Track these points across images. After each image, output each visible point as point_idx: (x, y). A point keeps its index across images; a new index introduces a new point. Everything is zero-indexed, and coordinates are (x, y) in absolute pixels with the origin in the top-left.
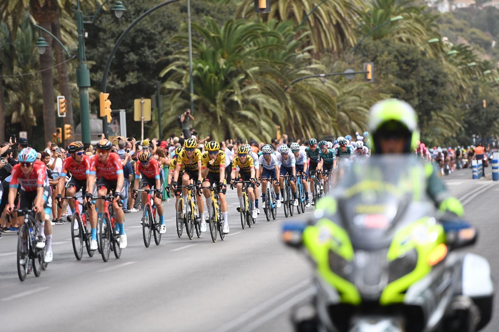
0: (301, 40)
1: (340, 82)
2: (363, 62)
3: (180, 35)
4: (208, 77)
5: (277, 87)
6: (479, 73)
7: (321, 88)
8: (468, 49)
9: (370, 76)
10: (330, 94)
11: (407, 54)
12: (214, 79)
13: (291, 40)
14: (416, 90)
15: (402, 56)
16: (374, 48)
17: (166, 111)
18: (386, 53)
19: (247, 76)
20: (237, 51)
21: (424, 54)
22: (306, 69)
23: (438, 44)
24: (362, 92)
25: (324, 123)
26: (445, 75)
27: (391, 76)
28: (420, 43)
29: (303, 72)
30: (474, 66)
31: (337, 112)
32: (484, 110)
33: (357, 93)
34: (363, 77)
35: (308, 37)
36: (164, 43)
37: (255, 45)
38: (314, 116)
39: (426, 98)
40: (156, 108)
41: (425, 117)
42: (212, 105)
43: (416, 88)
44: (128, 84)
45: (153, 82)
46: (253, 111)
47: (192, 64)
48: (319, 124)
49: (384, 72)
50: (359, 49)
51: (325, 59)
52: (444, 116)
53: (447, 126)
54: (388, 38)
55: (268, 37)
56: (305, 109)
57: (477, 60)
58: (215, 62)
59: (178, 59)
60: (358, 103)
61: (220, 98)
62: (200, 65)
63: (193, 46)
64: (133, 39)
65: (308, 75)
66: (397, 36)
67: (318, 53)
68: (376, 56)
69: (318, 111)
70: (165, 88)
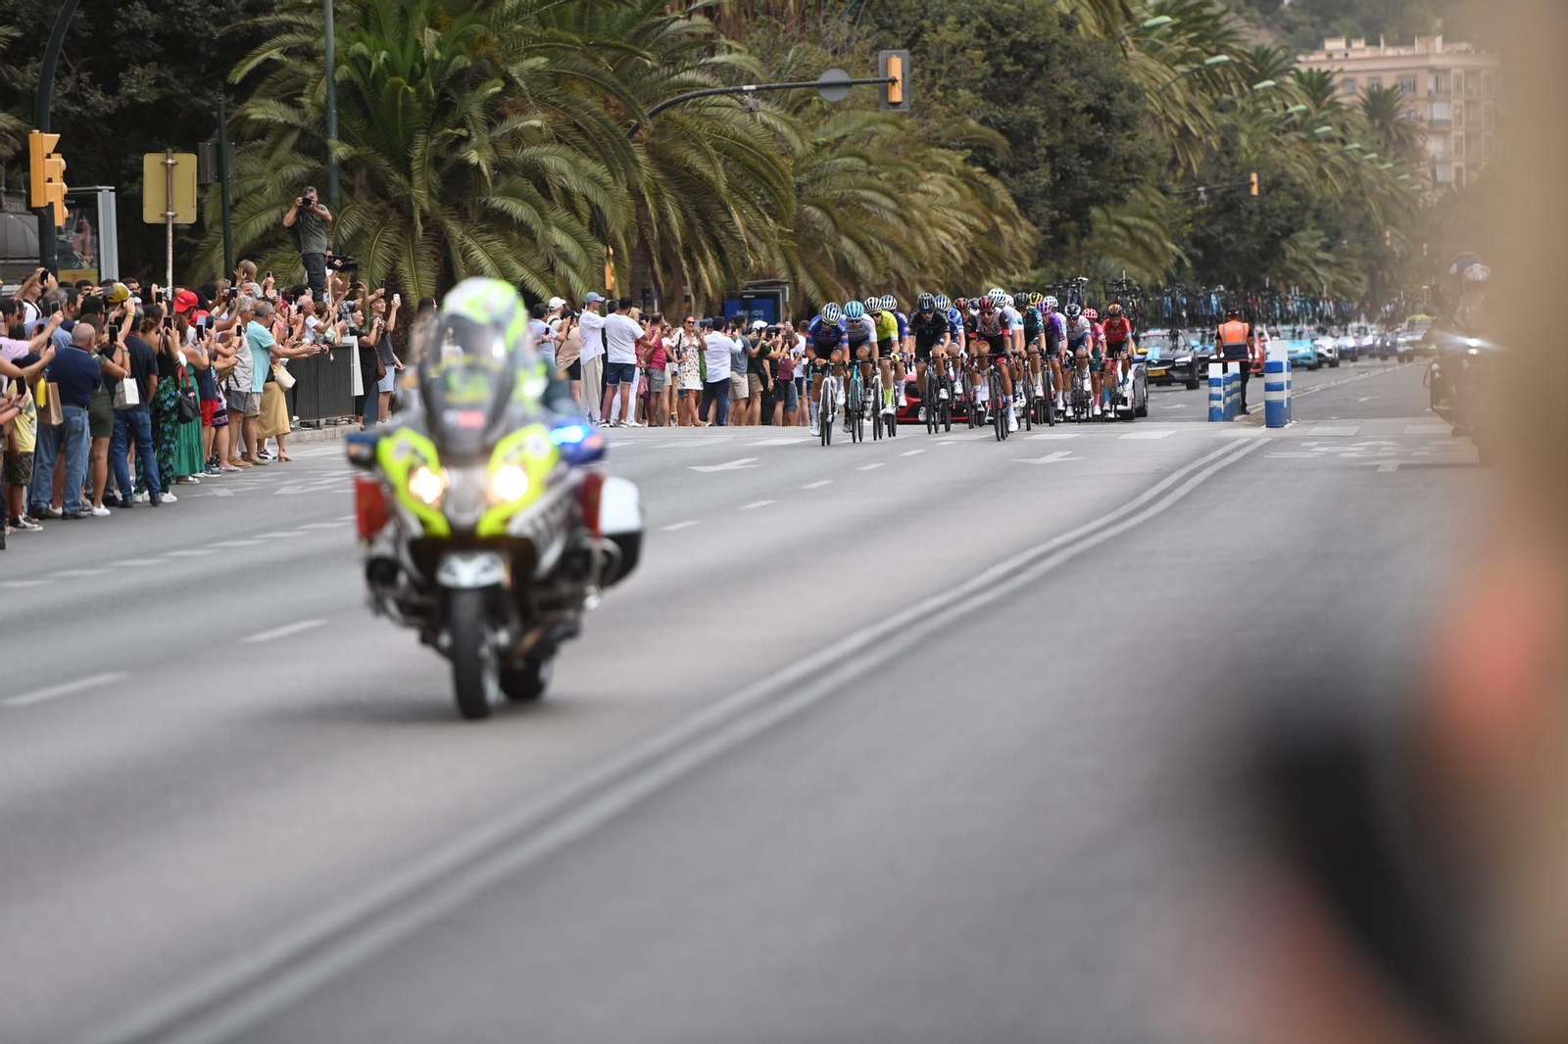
1: (808, 111)
2: (878, 47)
4: (386, 88)
5: (604, 122)
6: (1240, 87)
7: (743, 127)
8: (1206, 11)
9: (896, 95)
10: (772, 148)
11: (1018, 26)
12: (406, 93)
14: (1044, 139)
15: (1003, 33)
16: (915, 4)
17: (248, 195)
18: (951, 19)
19: (509, 83)
20: (477, 5)
21: (1068, 23)
22: (701, 68)
24: (876, 142)
25: (753, 240)
26: (1135, 94)
27: (964, 94)
29: (689, 76)
30: (1225, 65)
31: (795, 205)
32: (1255, 205)
33: (859, 147)
34: (876, 96)
38: (723, 218)
39: (1075, 162)
40: (214, 181)
41: (1072, 225)
42: (397, 178)
43: (1044, 133)
44: (126, 103)
45: (207, 99)
46: (528, 199)
47: (331, 42)
48: (738, 242)
49: (942, 81)
51: (759, 35)
52: (1130, 220)
53: (1139, 253)
56: (695, 194)
57: (1235, 46)
58: (408, 41)
59: (289, 28)
60: (863, 178)
61: (423, 155)
62: (360, 47)
65: (704, 86)
67: (736, 17)
68: (922, 29)
69: (735, 202)
70: (245, 118)
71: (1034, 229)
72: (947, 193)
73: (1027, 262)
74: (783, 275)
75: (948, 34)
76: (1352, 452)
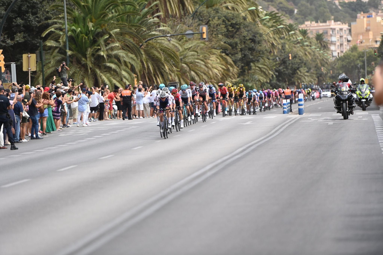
0: (151, 8)
1: (182, 40)
2: (199, 25)
3: (58, 4)
4: (80, 37)
5: (133, 44)
6: (286, 33)
7: (167, 45)
8: (277, 15)
9: (205, 36)
10: (174, 50)
11: (232, 19)
12: (85, 38)
13: (144, 8)
14: (239, 47)
15: (229, 21)
16: (207, 14)
17: (47, 64)
18: (216, 18)
19: (110, 36)
20: (102, 17)
21: (245, 19)
22: (155, 31)
23: (255, 11)
24: (199, 48)
25: (170, 72)
26: (261, 35)
27: (220, 36)
28: (242, 11)
29: (153, 33)
30: (282, 28)
31: (180, 64)
32: (290, 62)
33: (195, 49)
34: (199, 37)
35: (156, 5)
36: (45, 10)
37: (116, 12)
38: (163, 67)
39: (247, 52)
40: (40, 61)
41: (247, 67)
42: (83, 59)
43: (239, 45)
44: (16, 43)
45: (36, 41)
46: (115, 64)
47: (67, 26)
48: (167, 73)
49: (215, 33)
50: (195, 15)
51: (170, 23)
52: (260, 66)
53: (263, 74)
54: (217, 7)
55: (126, 6)
56: (156, 61)
57: (284, 23)
58: (85, 26)
59: (56, 23)
60: (196, 57)
61: (90, 53)
62: (73, 27)
63: (67, 12)
64: (20, 7)
65: (157, 35)
66: (225, 5)
67: (165, 18)
68: (209, 20)
69: (166, 63)
70: (45, 46)
71: (238, 68)
72: (216, 60)
73: (236, 76)
74: (177, 81)
75: (216, 21)
76: (321, 120)
